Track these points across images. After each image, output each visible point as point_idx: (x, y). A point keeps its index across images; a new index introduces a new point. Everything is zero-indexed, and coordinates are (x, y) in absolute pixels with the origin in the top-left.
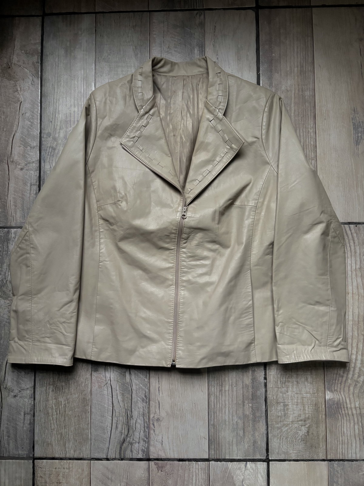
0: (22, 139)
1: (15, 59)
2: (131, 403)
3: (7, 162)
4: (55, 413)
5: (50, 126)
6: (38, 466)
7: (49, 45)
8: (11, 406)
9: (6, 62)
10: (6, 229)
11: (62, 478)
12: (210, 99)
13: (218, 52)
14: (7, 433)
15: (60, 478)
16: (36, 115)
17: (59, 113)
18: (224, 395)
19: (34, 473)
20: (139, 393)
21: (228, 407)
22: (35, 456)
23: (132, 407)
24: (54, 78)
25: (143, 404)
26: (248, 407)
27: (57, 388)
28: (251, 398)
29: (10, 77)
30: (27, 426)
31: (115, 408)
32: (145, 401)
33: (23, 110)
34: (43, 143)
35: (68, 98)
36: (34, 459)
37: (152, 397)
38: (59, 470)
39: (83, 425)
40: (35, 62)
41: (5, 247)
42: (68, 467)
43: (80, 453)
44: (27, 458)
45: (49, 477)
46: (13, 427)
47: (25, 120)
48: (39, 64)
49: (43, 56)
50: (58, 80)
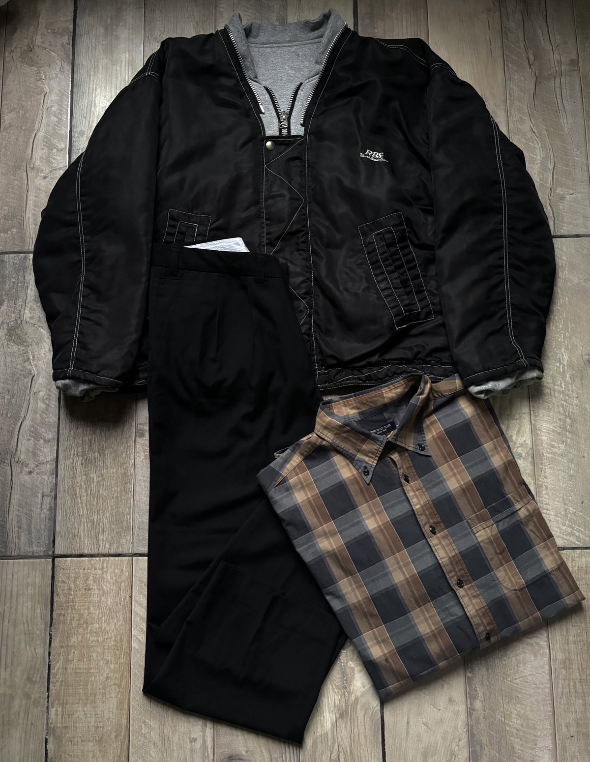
0: (46, 140)
1: (39, 40)
3: (25, 169)
4: (85, 494)
5: (84, 122)
6: (59, 566)
7: (85, 22)
8: (25, 486)
9: (27, 44)
10: (22, 255)
11: (92, 582)
14: (17, 522)
15: (90, 582)
16: (65, 109)
17: (95, 107)
19: (53, 577)
22: (56, 553)
27: (88, 461)
29: (32, 63)
30: (46, 512)
33: (48, 103)
34: (74, 144)
35: (107, 87)
36: (54, 557)
38: (89, 571)
39: (123, 510)
40: (65, 43)
41: (20, 277)
42: (101, 567)
43: (118, 547)
44: (46, 556)
45: (74, 582)
46: (26, 514)
47: (51, 115)
48: (71, 46)
49: (76, 37)
50: (94, 65)
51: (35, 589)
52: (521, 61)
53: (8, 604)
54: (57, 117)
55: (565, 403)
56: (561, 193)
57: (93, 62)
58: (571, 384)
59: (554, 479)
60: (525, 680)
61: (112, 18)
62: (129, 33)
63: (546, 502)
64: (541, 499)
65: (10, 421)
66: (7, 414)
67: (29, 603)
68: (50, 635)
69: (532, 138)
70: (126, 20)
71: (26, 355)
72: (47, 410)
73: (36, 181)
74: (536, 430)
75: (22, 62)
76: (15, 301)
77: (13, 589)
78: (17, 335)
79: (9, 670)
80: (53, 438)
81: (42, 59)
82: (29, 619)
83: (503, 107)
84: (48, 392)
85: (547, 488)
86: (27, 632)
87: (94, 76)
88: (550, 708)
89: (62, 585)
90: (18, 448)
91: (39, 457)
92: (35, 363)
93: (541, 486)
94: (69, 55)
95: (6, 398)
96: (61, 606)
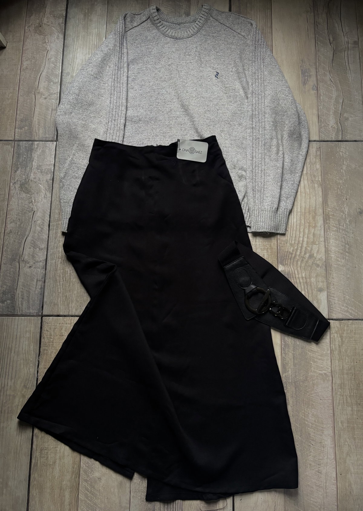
51: (30, 334)
52: (325, 41)
53: (14, 342)
54: (54, 64)
55: (345, 236)
56: (346, 116)
57: (76, 34)
58: (349, 225)
59: (338, 279)
60: (317, 395)
61: (88, 10)
62: (98, 18)
63: (333, 293)
64: (330, 291)
65: (19, 237)
66: (18, 232)
67: (27, 342)
68: (39, 361)
69: (330, 84)
70: (96, 10)
71: (30, 199)
72: (41, 231)
73: (40, 100)
74: (328, 251)
75: (35, 33)
76: (25, 168)
77: (18, 335)
78: (26, 188)
79: (13, 381)
80: (45, 248)
81: (46, 31)
82: (26, 351)
83: (314, 67)
84: (42, 221)
85: (333, 284)
86: (25, 359)
87: (77, 42)
88: (331, 412)
89: (47, 332)
90: (24, 253)
91: (36, 258)
92: (36, 204)
93: (330, 283)
95: (18, 224)
96: (46, 345)
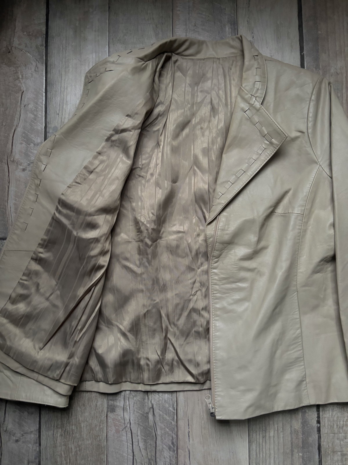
0: (24, 135)
1: (16, 42)
2: (156, 451)
3: (6, 162)
5: (57, 119)
7: (56, 24)
8: (12, 453)
9: (5, 46)
12: (246, 86)
13: (253, 30)
16: (40, 106)
17: (67, 104)
18: (268, 442)
20: (165, 439)
21: (273, 458)
23: (157, 456)
24: (61, 63)
25: (170, 453)
26: (297, 456)
27: (66, 433)
28: (302, 446)
29: (10, 64)
31: (136, 457)
32: (172, 450)
33: (25, 100)
37: (181, 444)
40: (38, 44)
47: (28, 112)
48: (44, 48)
49: (49, 38)
50: (65, 65)
94: (43, 56)
